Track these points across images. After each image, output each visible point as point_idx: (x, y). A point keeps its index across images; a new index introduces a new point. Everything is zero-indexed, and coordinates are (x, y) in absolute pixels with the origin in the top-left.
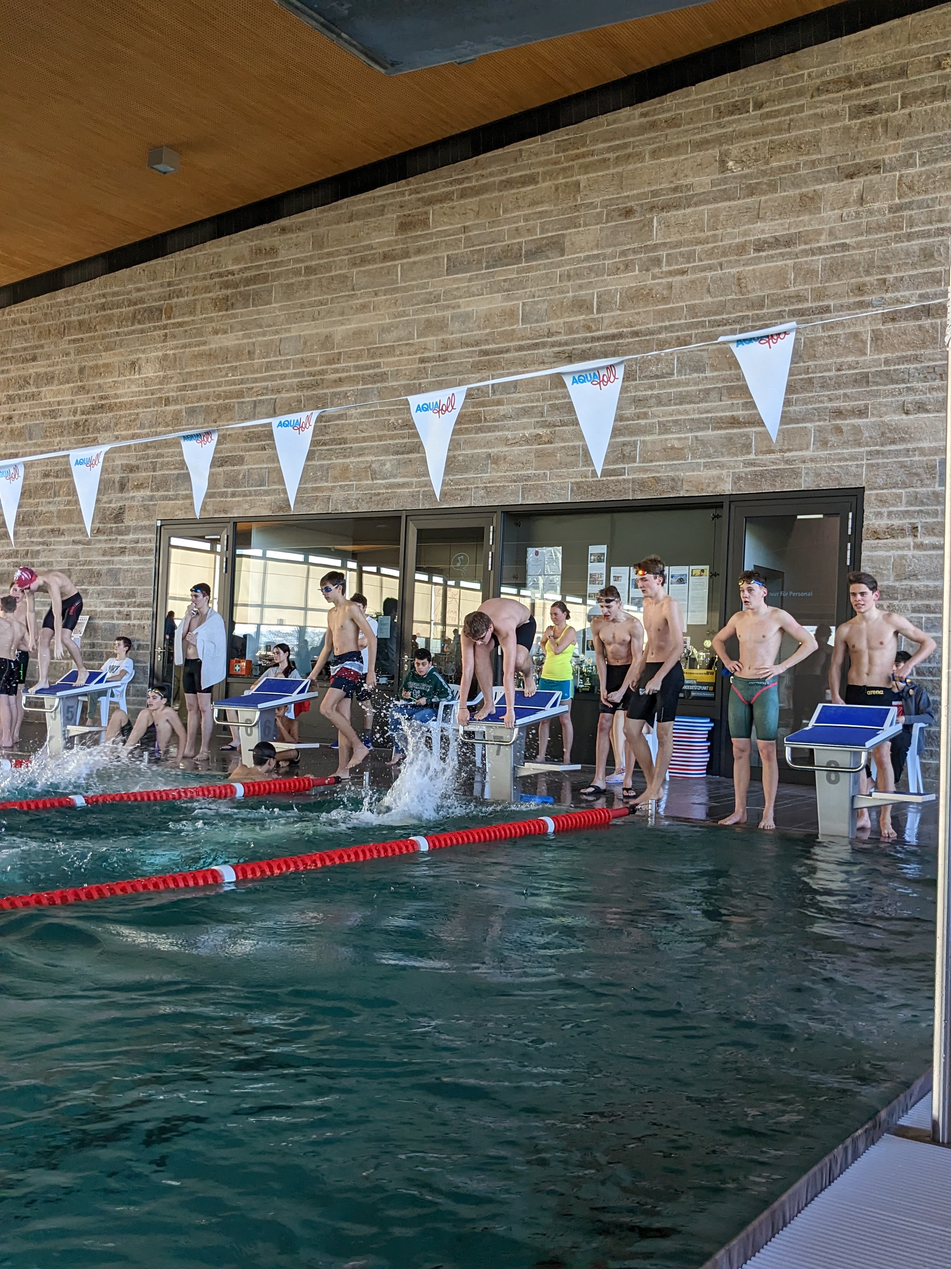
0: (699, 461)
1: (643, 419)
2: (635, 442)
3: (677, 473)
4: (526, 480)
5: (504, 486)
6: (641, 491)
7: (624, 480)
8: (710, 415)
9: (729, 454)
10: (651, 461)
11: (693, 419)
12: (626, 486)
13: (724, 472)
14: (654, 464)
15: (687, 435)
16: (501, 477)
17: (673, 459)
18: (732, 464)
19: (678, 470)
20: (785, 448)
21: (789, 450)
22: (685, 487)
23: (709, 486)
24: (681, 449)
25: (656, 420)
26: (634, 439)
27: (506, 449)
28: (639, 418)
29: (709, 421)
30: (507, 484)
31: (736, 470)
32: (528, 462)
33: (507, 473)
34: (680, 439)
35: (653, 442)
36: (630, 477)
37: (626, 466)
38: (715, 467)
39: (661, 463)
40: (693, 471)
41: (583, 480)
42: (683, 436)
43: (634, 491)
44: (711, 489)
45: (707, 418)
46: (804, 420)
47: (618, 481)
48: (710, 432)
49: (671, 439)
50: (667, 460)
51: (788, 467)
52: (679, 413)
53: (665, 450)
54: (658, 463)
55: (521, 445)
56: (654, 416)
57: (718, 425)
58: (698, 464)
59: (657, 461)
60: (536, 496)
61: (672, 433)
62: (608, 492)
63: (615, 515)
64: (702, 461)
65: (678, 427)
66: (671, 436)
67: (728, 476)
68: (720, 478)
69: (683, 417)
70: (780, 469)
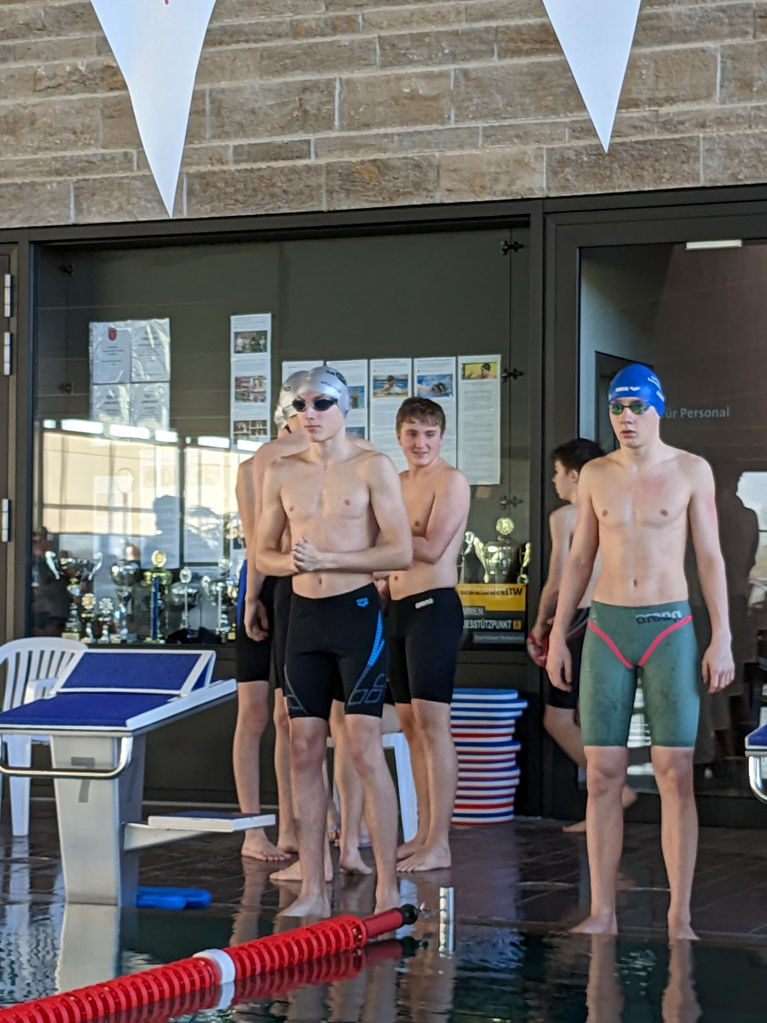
0: (473, 124)
1: (343, 32)
2: (330, 84)
3: (427, 152)
4: (83, 170)
5: (33, 184)
6: (348, 192)
7: (308, 168)
8: (493, 24)
9: (539, 109)
10: (367, 126)
11: (455, 33)
12: (313, 182)
13: (531, 148)
14: (375, 131)
15: (444, 68)
16: (25, 163)
17: (416, 121)
18: (547, 131)
19: (428, 146)
20: (661, 95)
21: (671, 100)
22: (445, 183)
23: (496, 180)
24: (435, 98)
25: (373, 35)
26: (326, 76)
27: (34, 100)
28: (335, 29)
29: (491, 37)
30: (40, 180)
31: (557, 145)
32: (86, 129)
33: (41, 155)
34: (428, 76)
35: (370, 84)
36: (322, 161)
37: (312, 137)
38: (509, 139)
39: (390, 130)
40: (461, 147)
41: (217, 168)
42: (436, 69)
43: (330, 192)
44: (501, 187)
45: (487, 30)
46: (698, 35)
47: (294, 170)
48: (495, 62)
49: (409, 77)
50: (402, 123)
51: (668, 136)
52: (425, 18)
53: (396, 100)
54: (382, 131)
55: (70, 91)
56: (370, 25)
57: (512, 46)
58: (473, 132)
59: (381, 124)
60: (107, 204)
61: (411, 62)
62: (273, 196)
63: (289, 246)
64: (480, 124)
65: (425, 50)
66: (410, 70)
67: (538, 157)
68: (520, 163)
69: (433, 28)
70: (651, 142)
